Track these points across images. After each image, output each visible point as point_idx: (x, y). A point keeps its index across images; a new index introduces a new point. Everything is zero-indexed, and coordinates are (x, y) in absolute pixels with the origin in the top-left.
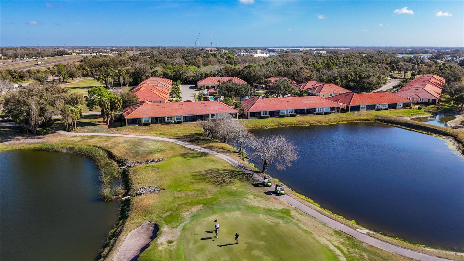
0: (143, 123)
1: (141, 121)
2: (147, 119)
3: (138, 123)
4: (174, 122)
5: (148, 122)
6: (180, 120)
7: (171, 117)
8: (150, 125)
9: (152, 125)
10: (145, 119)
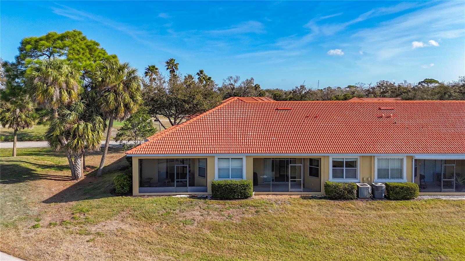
0: (213, 185)
1: (203, 172)
2: (235, 164)
3: (192, 184)
4: (374, 189)
5: (236, 181)
6: (401, 177)
7: (351, 164)
8: (246, 196)
9: (256, 197)
10: (224, 164)
